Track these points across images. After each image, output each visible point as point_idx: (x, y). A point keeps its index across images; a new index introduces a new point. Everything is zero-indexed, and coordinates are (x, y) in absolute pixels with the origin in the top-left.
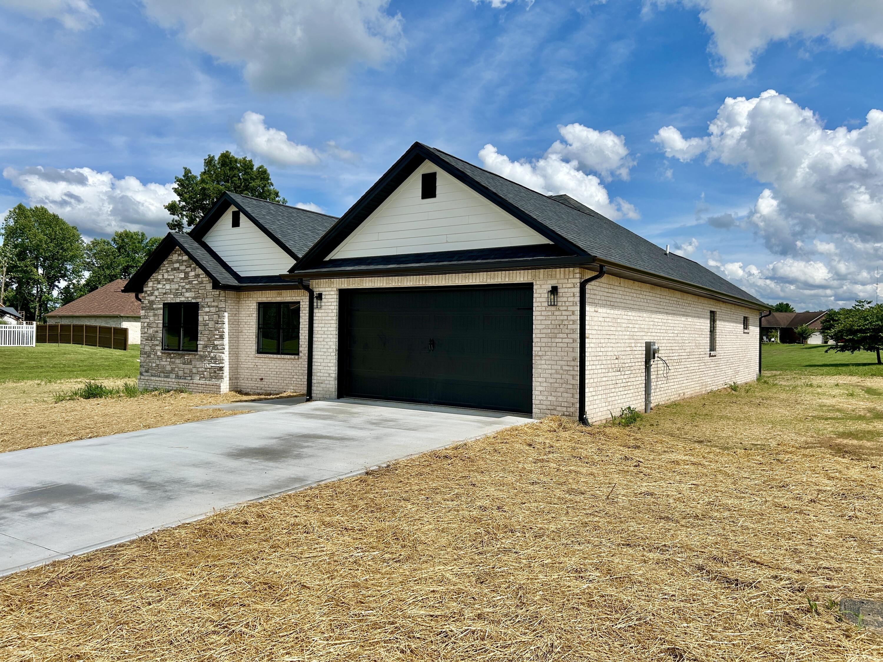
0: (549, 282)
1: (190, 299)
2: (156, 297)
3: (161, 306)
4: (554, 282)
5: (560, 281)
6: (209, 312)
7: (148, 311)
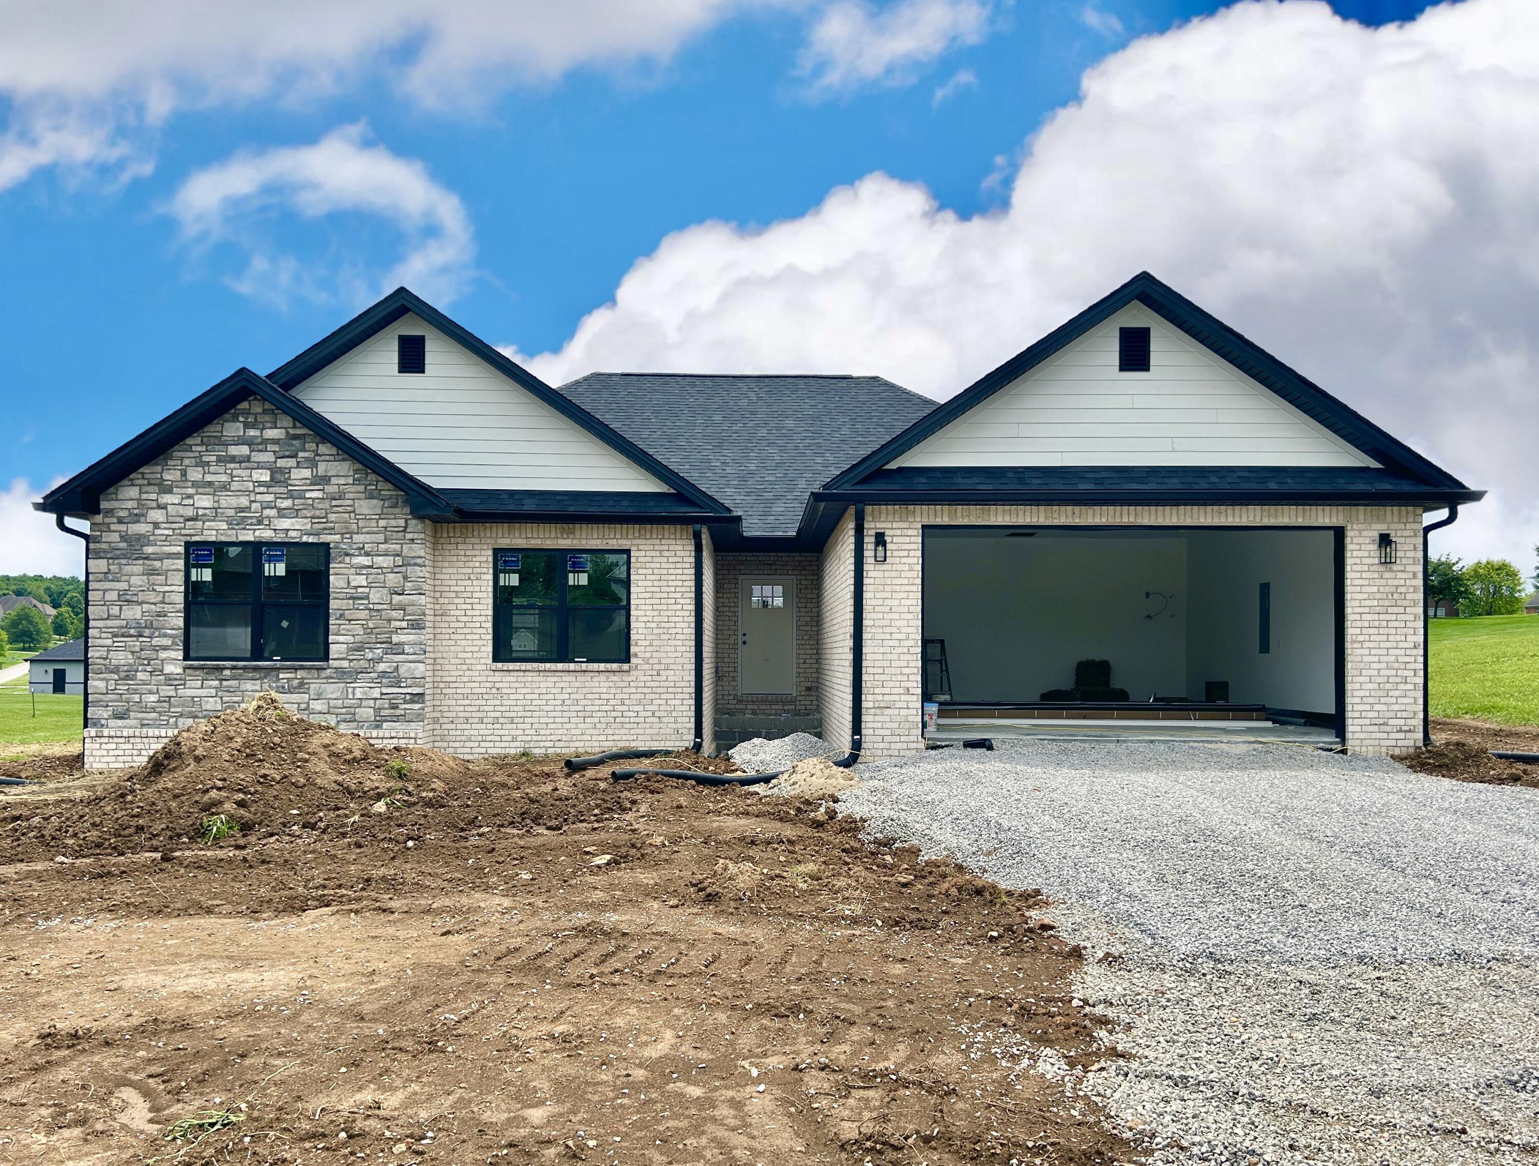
0: (1374, 526)
1: (292, 534)
2: (156, 525)
3: (181, 549)
4: (1383, 528)
5: (1393, 526)
6: (371, 567)
7: (124, 561)
